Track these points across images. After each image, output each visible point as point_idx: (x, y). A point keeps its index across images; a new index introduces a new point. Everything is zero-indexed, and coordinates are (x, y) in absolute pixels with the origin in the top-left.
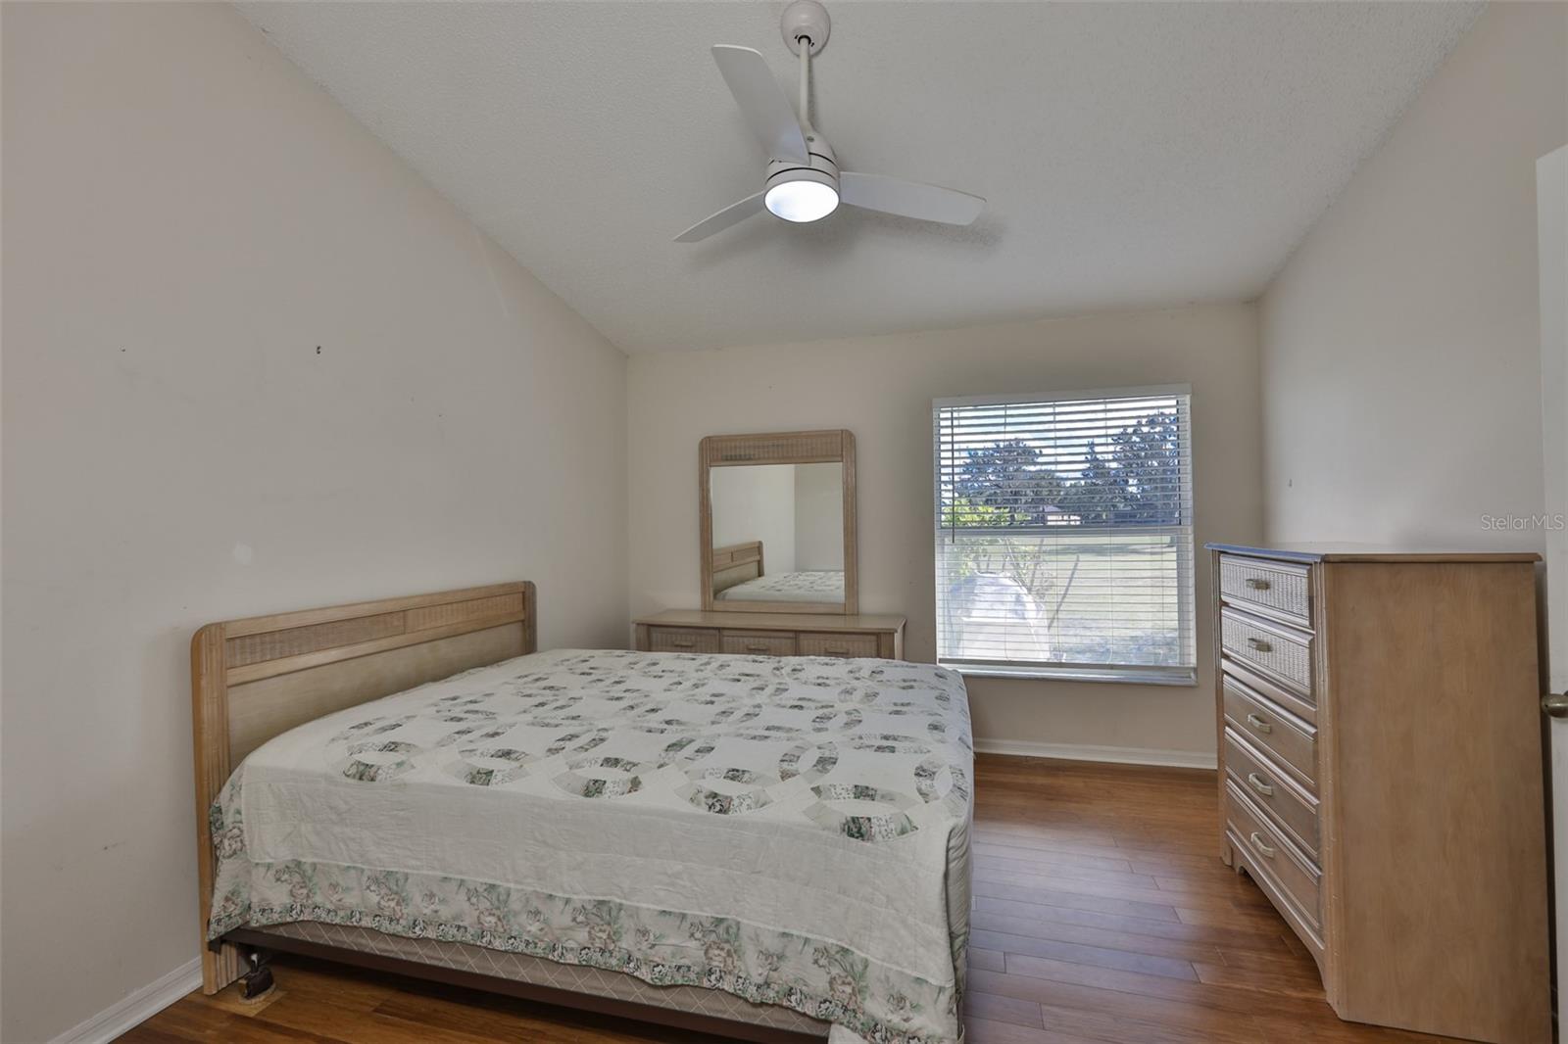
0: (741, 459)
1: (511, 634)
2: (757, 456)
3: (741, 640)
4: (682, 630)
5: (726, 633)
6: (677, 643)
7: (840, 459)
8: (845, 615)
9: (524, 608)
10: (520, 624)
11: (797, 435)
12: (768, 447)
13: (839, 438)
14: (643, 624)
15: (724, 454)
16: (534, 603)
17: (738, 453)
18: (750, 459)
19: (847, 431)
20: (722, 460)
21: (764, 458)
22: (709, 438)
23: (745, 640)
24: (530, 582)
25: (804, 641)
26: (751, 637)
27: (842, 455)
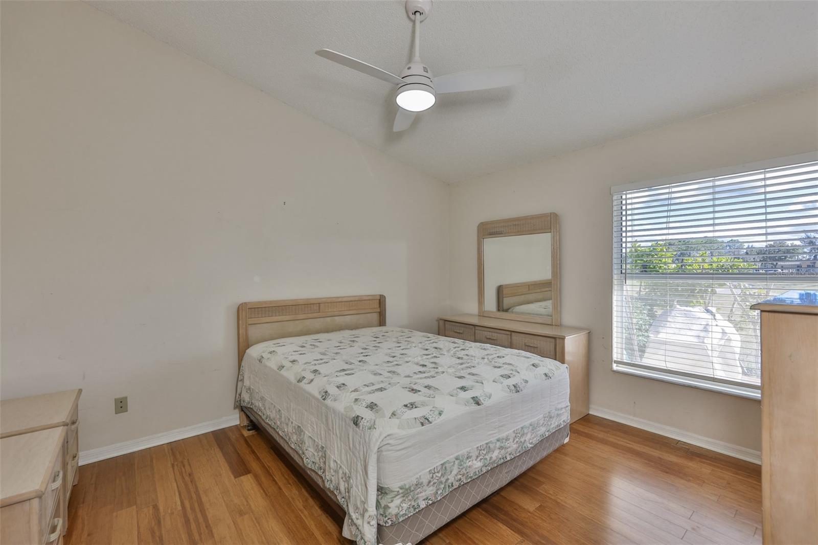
0: (497, 234)
1: (375, 317)
2: (505, 232)
3: (484, 332)
4: (457, 324)
5: (477, 328)
6: (455, 331)
7: (550, 231)
8: (552, 325)
9: (380, 306)
10: (378, 313)
11: (526, 218)
12: (511, 226)
13: (549, 218)
14: (443, 320)
15: (489, 231)
16: (385, 305)
17: (495, 231)
18: (501, 234)
19: (554, 213)
20: (488, 235)
21: (508, 233)
22: (482, 223)
23: (486, 333)
24: (383, 295)
25: (515, 337)
26: (490, 332)
27: (551, 228)
